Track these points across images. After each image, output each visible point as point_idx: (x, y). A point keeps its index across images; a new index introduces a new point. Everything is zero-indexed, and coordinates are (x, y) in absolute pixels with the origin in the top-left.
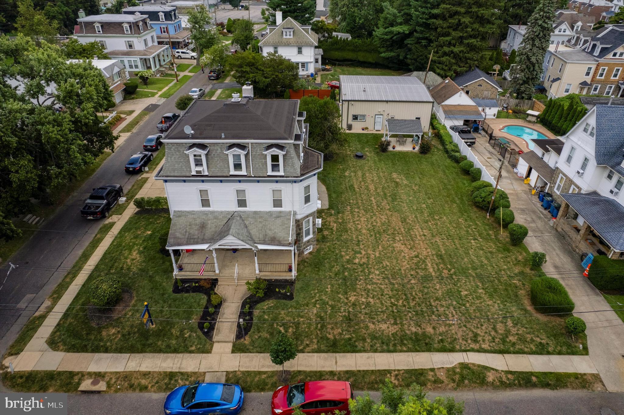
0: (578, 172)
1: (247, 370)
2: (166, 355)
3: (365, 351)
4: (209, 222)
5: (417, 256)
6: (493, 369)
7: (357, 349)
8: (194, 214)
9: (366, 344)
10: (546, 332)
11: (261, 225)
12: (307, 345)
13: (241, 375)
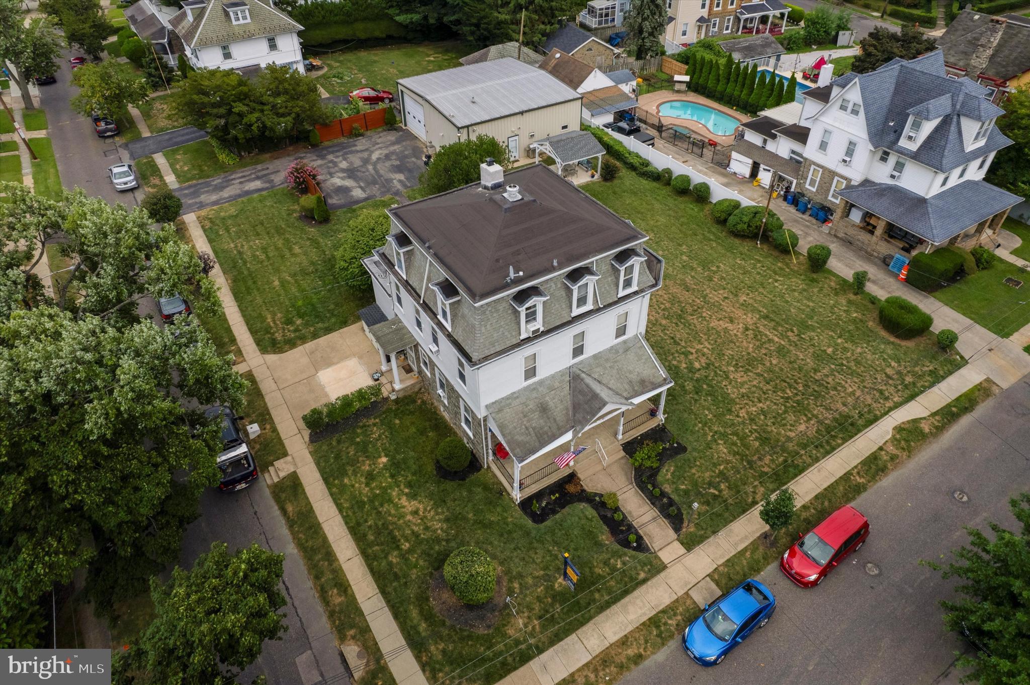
0: (844, 161)
1: (725, 559)
2: (619, 604)
3: (810, 465)
4: (547, 398)
5: (747, 329)
6: (921, 419)
7: (800, 468)
8: (517, 397)
9: (804, 457)
10: (925, 357)
11: (615, 371)
12: (754, 492)
13: (726, 570)
